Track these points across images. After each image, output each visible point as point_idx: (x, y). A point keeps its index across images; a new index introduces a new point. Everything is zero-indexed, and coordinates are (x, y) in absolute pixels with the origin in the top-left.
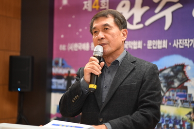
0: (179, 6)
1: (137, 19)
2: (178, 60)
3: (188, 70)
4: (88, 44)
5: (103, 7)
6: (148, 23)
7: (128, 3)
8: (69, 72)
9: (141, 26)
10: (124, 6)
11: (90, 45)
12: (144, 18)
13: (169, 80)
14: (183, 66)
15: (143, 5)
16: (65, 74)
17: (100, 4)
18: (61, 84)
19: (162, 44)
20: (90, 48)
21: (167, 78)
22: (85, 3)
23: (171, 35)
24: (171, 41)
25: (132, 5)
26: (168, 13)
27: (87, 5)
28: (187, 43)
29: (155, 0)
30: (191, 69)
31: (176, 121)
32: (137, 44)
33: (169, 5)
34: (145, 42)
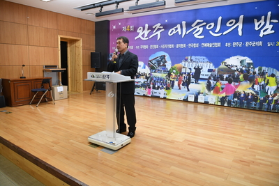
0: (163, 30)
1: (146, 35)
2: (162, 53)
3: (166, 58)
5: (131, 30)
6: (150, 37)
7: (142, 28)
9: (148, 38)
10: (140, 29)
12: (149, 35)
13: (159, 62)
14: (164, 56)
15: (148, 29)
17: (130, 28)
19: (156, 47)
21: (158, 61)
23: (160, 43)
24: (160, 45)
25: (144, 29)
26: (159, 33)
27: (124, 29)
28: (166, 46)
29: (154, 27)
30: (167, 58)
31: (161, 79)
32: (146, 47)
33: (159, 29)
34: (149, 46)
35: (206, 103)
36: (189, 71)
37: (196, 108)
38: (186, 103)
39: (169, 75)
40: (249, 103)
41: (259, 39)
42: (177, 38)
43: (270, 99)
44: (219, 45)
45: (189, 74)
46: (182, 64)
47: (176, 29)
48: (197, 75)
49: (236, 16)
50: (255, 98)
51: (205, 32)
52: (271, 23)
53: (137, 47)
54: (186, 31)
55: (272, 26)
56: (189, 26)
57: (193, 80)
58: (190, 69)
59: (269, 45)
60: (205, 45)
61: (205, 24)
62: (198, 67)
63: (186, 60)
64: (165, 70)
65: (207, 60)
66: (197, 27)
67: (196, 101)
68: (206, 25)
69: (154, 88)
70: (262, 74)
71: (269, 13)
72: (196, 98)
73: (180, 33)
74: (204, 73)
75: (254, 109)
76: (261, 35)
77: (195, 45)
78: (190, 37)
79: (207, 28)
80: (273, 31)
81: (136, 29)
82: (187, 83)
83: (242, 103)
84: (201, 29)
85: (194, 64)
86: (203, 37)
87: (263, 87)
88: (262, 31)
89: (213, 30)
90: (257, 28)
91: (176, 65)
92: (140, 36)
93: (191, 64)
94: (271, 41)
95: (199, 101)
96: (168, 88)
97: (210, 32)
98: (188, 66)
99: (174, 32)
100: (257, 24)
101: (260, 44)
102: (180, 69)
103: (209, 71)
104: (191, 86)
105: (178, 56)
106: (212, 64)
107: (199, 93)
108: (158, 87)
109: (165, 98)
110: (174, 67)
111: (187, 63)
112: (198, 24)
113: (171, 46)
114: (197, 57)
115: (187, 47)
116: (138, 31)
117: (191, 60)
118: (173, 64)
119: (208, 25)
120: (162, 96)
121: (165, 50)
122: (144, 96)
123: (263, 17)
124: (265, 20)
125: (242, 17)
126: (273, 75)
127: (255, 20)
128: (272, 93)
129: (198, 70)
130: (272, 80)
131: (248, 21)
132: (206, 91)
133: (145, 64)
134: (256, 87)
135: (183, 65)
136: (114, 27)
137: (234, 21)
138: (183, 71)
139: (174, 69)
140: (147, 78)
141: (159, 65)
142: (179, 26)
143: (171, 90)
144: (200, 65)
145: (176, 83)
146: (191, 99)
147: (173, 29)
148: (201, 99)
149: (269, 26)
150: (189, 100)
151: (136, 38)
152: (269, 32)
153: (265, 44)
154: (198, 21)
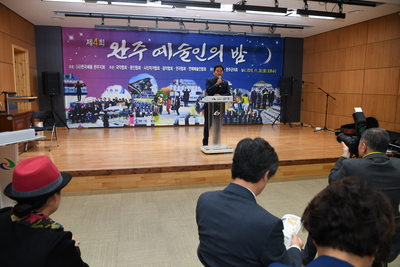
0: (146, 49)
1: (123, 53)
2: (147, 76)
3: (151, 80)
5: (101, 44)
6: (130, 56)
8: (78, 82)
9: (126, 57)
10: (115, 45)
11: (93, 66)
12: (127, 53)
13: (143, 86)
14: (149, 79)
15: (126, 47)
17: (98, 42)
19: (138, 68)
20: (93, 68)
21: (141, 84)
22: (87, 40)
23: (142, 63)
24: (142, 67)
25: (120, 46)
26: (140, 52)
27: (89, 42)
28: (150, 68)
29: (134, 45)
30: (153, 80)
31: (146, 105)
32: (124, 67)
33: (140, 48)
34: (129, 66)
35: (197, 124)
37: (187, 131)
38: (176, 128)
39: (156, 99)
40: (231, 120)
41: (235, 66)
42: (162, 60)
43: (246, 114)
44: (205, 69)
45: (177, 97)
46: (170, 87)
47: (162, 50)
48: (186, 97)
49: (217, 44)
50: (235, 115)
51: (191, 56)
52: (243, 54)
53: (112, 67)
54: (173, 53)
55: (243, 56)
56: (175, 48)
57: (182, 103)
58: (179, 92)
59: (242, 71)
60: (193, 69)
61: (191, 48)
62: (187, 90)
63: (174, 83)
64: (151, 94)
65: (195, 83)
66: (184, 50)
67: (187, 124)
68: (192, 50)
69: (138, 115)
70: (239, 94)
71: (241, 46)
72: (187, 121)
73: (166, 55)
74: (193, 96)
75: (236, 124)
76: (237, 63)
77: (183, 69)
78: (176, 60)
79: (193, 52)
80: (245, 61)
81: (108, 44)
82: (176, 107)
83: (226, 120)
84: (188, 53)
86: (190, 61)
87: (240, 105)
88: (237, 59)
89: (199, 55)
90: (233, 57)
92: (115, 53)
93: (179, 87)
94: (244, 68)
95: (190, 123)
96: (155, 114)
97: (196, 56)
98: (176, 89)
99: (159, 53)
100: (233, 54)
101: (236, 70)
102: (168, 93)
103: (197, 93)
105: (165, 79)
106: (199, 87)
107: (189, 116)
108: (144, 114)
109: (153, 126)
111: (175, 86)
112: (184, 47)
113: (157, 68)
114: (185, 80)
115: (174, 70)
116: (112, 47)
117: (179, 83)
118: (159, 88)
119: (194, 50)
120: (149, 124)
121: (150, 72)
122: (125, 126)
123: (237, 48)
124: (239, 51)
125: (222, 46)
126: (246, 95)
127: (232, 50)
128: (247, 109)
129: (187, 93)
130: (246, 99)
131: (227, 51)
132: (196, 113)
133: (124, 88)
134: (236, 105)
135: (171, 89)
136: (71, 38)
137: (216, 49)
138: (172, 94)
140: (127, 104)
141: (143, 89)
142: (164, 47)
143: (160, 116)
144: (188, 88)
145: (164, 108)
146: (182, 122)
147: (158, 50)
148: (192, 121)
149: (241, 56)
150: (180, 123)
151: (109, 56)
152: (242, 61)
153: (239, 70)
154: (184, 44)
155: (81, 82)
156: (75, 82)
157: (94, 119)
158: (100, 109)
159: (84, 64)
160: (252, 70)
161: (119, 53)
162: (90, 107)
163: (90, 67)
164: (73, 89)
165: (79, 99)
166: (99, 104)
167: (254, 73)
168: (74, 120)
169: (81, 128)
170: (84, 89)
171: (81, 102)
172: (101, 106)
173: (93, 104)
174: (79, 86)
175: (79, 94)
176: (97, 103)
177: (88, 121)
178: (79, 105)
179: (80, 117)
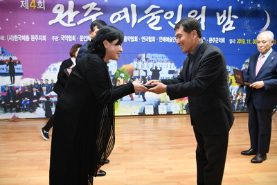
0: (101, 13)
1: (71, 19)
4: (28, 36)
5: (40, 7)
6: (79, 23)
7: (62, 6)
8: (11, 58)
9: (74, 25)
10: (59, 8)
11: (30, 37)
12: (76, 19)
15: (74, 10)
16: (7, 60)
17: (36, 4)
18: (3, 69)
20: (30, 39)
22: (22, 2)
25: (66, 9)
26: (94, 17)
27: (24, 4)
29: (85, 7)
32: (71, 38)
33: (93, 12)
34: (78, 36)
35: (170, 114)
36: (144, 74)
38: (142, 118)
39: (115, 81)
41: (221, 35)
42: (123, 27)
43: (234, 99)
45: (144, 78)
46: (134, 64)
47: (122, 14)
49: (198, 6)
51: (163, 23)
52: (232, 19)
53: (55, 38)
54: (138, 18)
55: (233, 22)
56: (140, 11)
58: (145, 71)
59: (231, 43)
60: (165, 39)
61: (162, 11)
62: (156, 68)
63: (139, 59)
65: (167, 59)
66: (153, 14)
67: (156, 113)
68: (164, 13)
71: (230, 8)
72: (156, 109)
73: (128, 21)
74: (164, 75)
76: (223, 31)
77: (151, 39)
78: (142, 28)
79: (165, 17)
80: (234, 28)
81: (49, 7)
84: (158, 18)
85: (151, 64)
86: (160, 28)
88: (224, 26)
89: (173, 20)
90: (219, 23)
91: (125, 67)
92: (59, 19)
93: (146, 64)
94: (233, 38)
95: (160, 112)
97: (170, 23)
98: (142, 67)
99: (119, 19)
100: (219, 18)
101: (223, 40)
102: (131, 72)
103: (171, 72)
104: (147, 94)
105: (127, 53)
106: (173, 64)
107: (159, 103)
110: (121, 69)
111: (140, 63)
112: (154, 10)
114: (154, 55)
116: (55, 11)
117: (146, 59)
118: (119, 65)
119: (167, 14)
123: (225, 11)
124: (227, 15)
125: (204, 8)
127: (218, 14)
128: (235, 93)
129: (156, 73)
131: (211, 14)
132: (168, 99)
135: (135, 66)
137: (196, 12)
138: (136, 74)
139: (121, 72)
142: (126, 10)
143: (120, 102)
144: (159, 65)
146: (150, 111)
147: (118, 13)
148: (162, 110)
149: (230, 22)
150: (147, 113)
151: (51, 23)
152: (231, 28)
153: (227, 41)
154: (153, 6)
155: (14, 58)
156: (6, 58)
157: (32, 108)
158: (40, 94)
159: (17, 34)
160: (243, 41)
161: (65, 19)
162: (27, 92)
163: (26, 38)
164: (5, 68)
165: (13, 81)
166: (40, 87)
167: (247, 45)
168: (7, 108)
169: (15, 120)
170: (18, 68)
171: (15, 85)
172: (41, 90)
173: (31, 87)
174: (11, 64)
175: (12, 73)
176: (37, 86)
177: (25, 110)
178: (13, 89)
179: (14, 105)
